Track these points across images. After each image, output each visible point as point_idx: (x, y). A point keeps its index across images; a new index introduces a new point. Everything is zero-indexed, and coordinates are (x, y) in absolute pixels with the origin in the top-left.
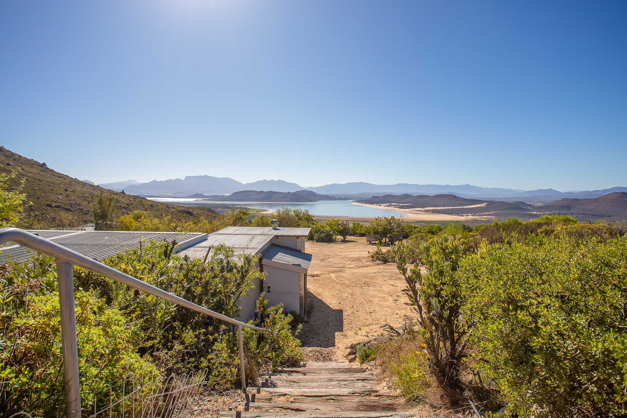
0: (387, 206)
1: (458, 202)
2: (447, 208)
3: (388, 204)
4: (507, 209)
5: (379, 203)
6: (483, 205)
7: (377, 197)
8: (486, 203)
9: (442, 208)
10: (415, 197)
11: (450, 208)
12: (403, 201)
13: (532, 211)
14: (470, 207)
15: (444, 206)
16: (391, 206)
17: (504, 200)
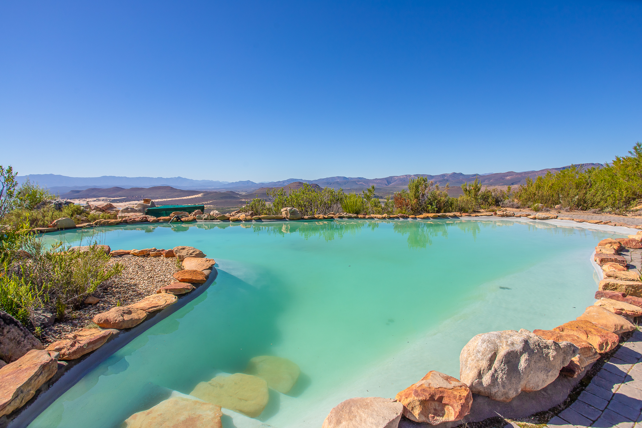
0: (94, 201)
1: (176, 194)
2: (165, 200)
3: (95, 199)
4: (222, 198)
5: (82, 198)
6: (200, 195)
7: (78, 192)
8: (202, 194)
9: (160, 200)
10: (128, 190)
11: (168, 199)
12: (114, 195)
13: (242, 199)
14: (188, 197)
15: (162, 198)
16: (99, 200)
17: (217, 191)
